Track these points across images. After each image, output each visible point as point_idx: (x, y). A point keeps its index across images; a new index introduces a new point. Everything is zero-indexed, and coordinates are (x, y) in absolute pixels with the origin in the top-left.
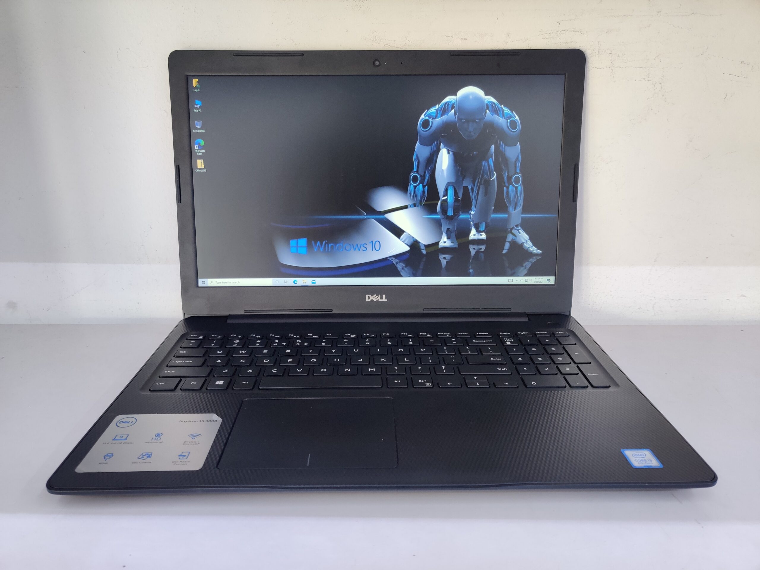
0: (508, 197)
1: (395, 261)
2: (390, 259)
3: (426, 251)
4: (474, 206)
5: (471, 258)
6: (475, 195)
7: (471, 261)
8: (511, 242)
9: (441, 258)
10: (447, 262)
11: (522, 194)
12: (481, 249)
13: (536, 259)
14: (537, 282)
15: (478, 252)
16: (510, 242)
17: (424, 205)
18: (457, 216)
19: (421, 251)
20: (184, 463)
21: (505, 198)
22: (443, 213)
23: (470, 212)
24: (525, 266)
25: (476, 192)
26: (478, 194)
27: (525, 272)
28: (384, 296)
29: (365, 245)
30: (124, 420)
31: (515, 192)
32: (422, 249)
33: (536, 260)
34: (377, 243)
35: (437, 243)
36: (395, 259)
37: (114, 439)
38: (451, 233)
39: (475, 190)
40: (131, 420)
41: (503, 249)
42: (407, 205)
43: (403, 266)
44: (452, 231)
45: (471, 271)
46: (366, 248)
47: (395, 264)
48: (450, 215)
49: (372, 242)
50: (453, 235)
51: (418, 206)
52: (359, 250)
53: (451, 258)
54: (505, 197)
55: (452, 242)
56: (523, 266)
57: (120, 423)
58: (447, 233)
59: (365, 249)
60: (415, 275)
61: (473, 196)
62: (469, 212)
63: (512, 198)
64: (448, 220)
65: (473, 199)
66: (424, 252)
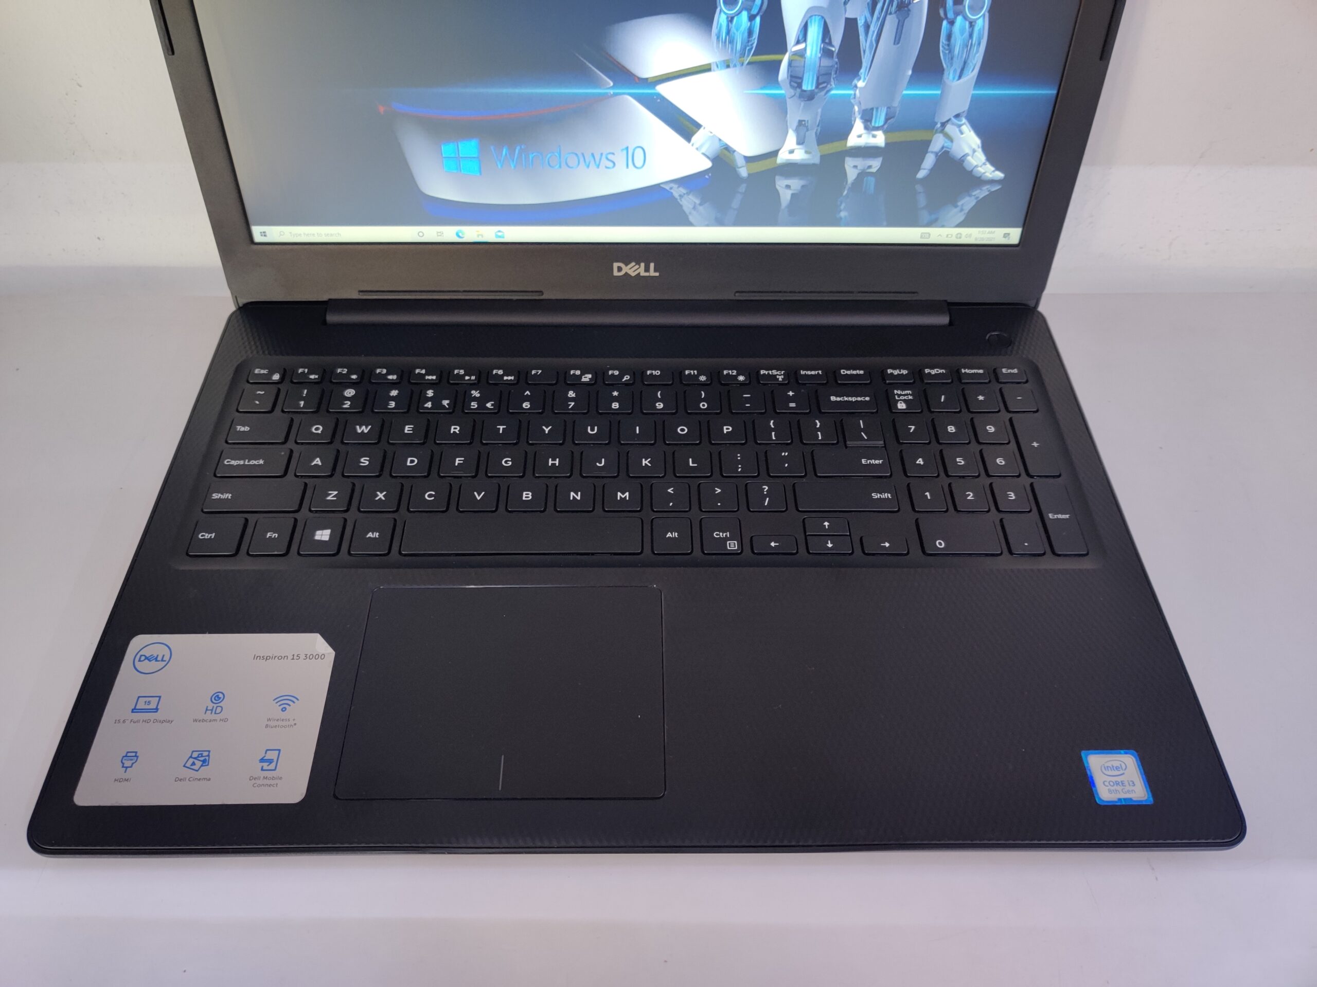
0: (948, 45)
1: (677, 191)
2: (667, 187)
3: (748, 170)
4: (866, 70)
5: (847, 188)
6: (871, 41)
7: (845, 192)
8: (939, 154)
9: (780, 186)
10: (792, 195)
11: (983, 38)
12: (870, 167)
13: (989, 191)
14: (982, 239)
15: (862, 175)
16: (936, 154)
17: (749, 63)
18: (823, 93)
19: (737, 169)
20: (272, 782)
21: (941, 48)
22: (793, 84)
23: (855, 81)
24: (962, 205)
25: (874, 32)
26: (878, 41)
27: (961, 217)
28: (652, 265)
29: (610, 157)
30: (147, 652)
31: (966, 34)
32: (739, 165)
33: (987, 193)
34: (639, 153)
35: (775, 153)
36: (679, 187)
37: (135, 709)
38: (808, 130)
39: (874, 28)
40: (160, 651)
41: (919, 169)
42: (710, 64)
43: (695, 203)
44: (809, 127)
45: (843, 214)
46: (614, 163)
47: (678, 198)
48: (809, 88)
49: (627, 148)
50: (811, 136)
51: (735, 66)
52: (598, 167)
53: (803, 186)
54: (943, 47)
55: (806, 152)
56: (956, 206)
57: (140, 661)
58: (797, 131)
59: (611, 165)
60: (720, 222)
61: (865, 43)
62: (853, 83)
63: (956, 52)
64: (802, 101)
65: (864, 51)
66: (744, 172)
